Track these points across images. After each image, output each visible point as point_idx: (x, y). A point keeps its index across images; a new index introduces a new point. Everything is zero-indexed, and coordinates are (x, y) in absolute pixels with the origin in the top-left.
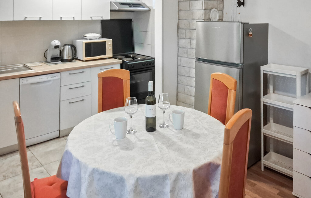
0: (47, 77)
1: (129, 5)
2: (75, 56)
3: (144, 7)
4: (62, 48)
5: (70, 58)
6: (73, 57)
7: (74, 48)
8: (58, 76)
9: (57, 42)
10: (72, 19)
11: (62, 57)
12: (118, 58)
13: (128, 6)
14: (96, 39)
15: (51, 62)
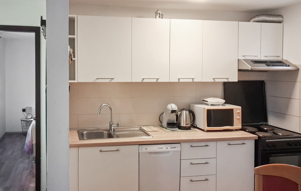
0: (166, 147)
1: (266, 63)
2: (193, 123)
3: (289, 66)
4: (179, 113)
5: (188, 126)
6: (191, 124)
7: (192, 114)
8: (178, 147)
9: (174, 107)
10: (191, 81)
11: (180, 124)
12: (247, 130)
13: (264, 65)
14: (219, 105)
15: (167, 128)
